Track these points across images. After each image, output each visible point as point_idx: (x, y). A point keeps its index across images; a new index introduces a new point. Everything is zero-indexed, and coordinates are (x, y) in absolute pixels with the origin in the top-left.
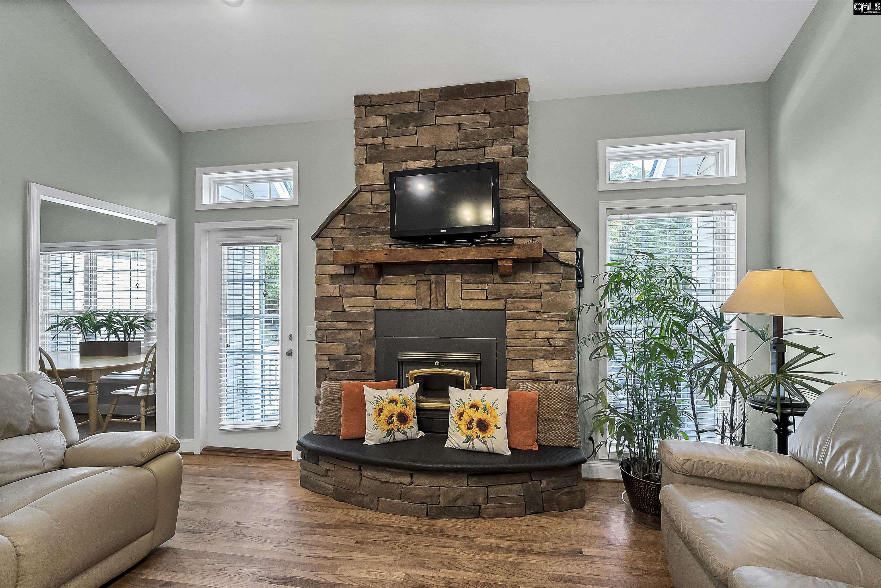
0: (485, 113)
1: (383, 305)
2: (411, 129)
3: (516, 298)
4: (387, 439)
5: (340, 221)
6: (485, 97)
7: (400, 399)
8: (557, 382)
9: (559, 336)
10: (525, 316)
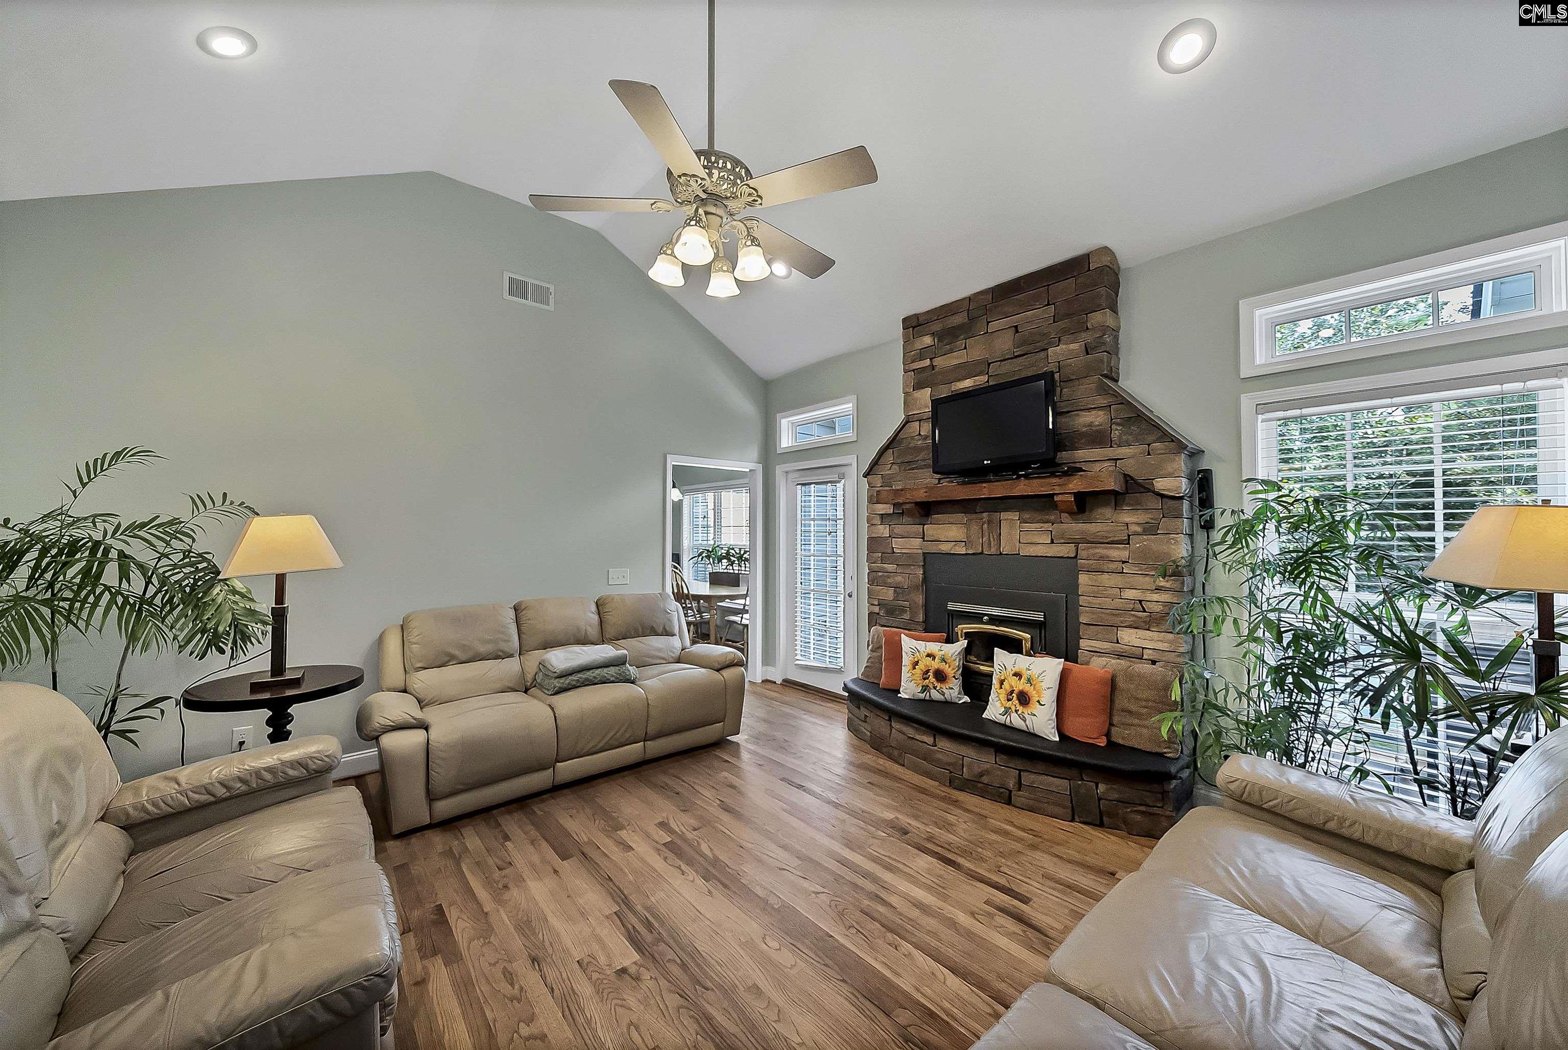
0: (1048, 304)
1: (933, 548)
2: (961, 343)
3: (1092, 543)
4: (922, 696)
5: (889, 457)
6: (1048, 285)
7: (939, 655)
8: (1154, 662)
9: (1155, 597)
10: (1105, 568)
